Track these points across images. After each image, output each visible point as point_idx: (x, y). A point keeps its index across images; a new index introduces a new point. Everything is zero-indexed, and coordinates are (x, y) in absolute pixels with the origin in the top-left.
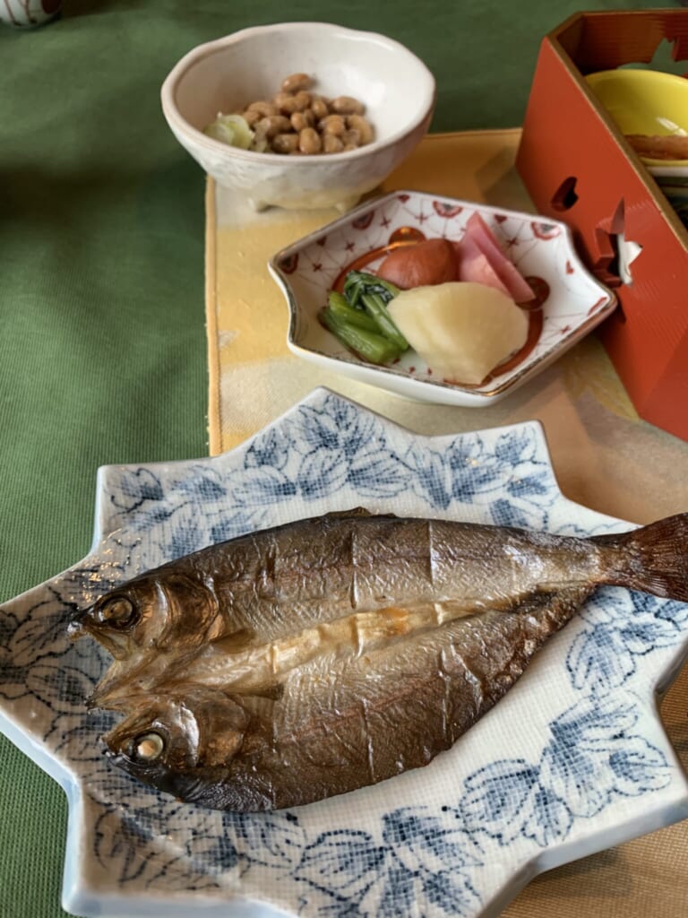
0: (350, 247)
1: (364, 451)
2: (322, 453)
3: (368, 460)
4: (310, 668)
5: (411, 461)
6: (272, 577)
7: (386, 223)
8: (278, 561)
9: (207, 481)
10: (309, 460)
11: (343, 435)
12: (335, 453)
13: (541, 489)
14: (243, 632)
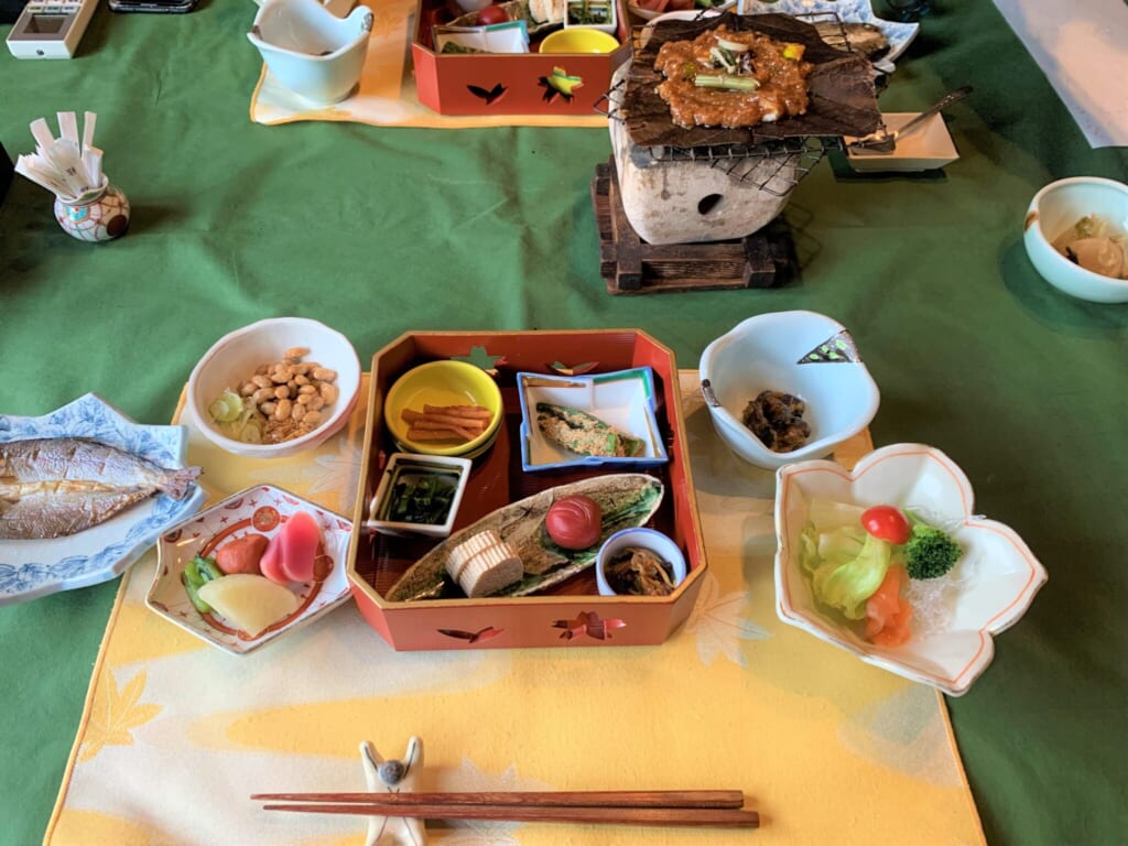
0: (224, 520)
1: (104, 425)
2: (86, 423)
3: (105, 430)
4: (33, 496)
5: (124, 434)
6: (35, 459)
7: (253, 503)
8: (40, 453)
9: (31, 426)
10: (79, 426)
11: (97, 417)
12: (91, 424)
13: (172, 458)
14: (13, 477)
